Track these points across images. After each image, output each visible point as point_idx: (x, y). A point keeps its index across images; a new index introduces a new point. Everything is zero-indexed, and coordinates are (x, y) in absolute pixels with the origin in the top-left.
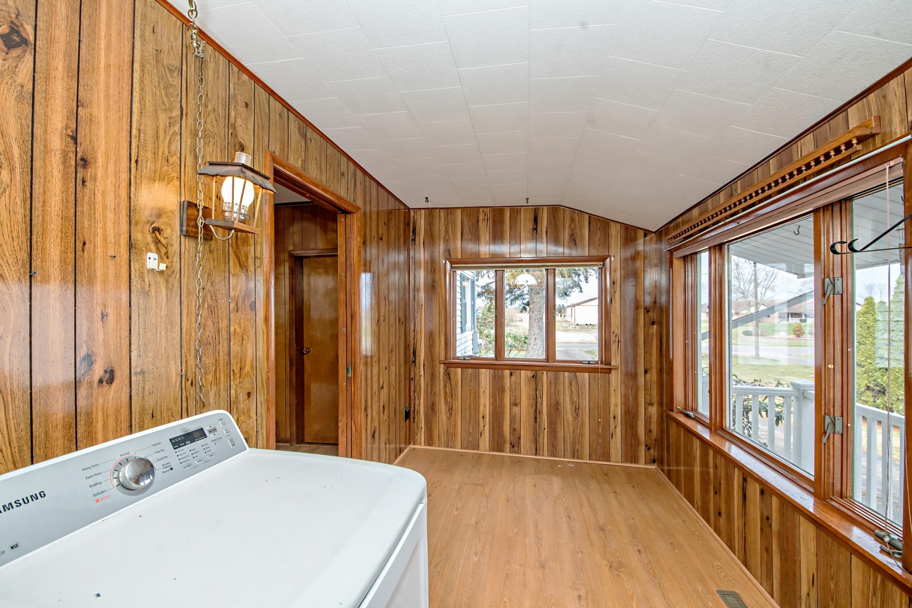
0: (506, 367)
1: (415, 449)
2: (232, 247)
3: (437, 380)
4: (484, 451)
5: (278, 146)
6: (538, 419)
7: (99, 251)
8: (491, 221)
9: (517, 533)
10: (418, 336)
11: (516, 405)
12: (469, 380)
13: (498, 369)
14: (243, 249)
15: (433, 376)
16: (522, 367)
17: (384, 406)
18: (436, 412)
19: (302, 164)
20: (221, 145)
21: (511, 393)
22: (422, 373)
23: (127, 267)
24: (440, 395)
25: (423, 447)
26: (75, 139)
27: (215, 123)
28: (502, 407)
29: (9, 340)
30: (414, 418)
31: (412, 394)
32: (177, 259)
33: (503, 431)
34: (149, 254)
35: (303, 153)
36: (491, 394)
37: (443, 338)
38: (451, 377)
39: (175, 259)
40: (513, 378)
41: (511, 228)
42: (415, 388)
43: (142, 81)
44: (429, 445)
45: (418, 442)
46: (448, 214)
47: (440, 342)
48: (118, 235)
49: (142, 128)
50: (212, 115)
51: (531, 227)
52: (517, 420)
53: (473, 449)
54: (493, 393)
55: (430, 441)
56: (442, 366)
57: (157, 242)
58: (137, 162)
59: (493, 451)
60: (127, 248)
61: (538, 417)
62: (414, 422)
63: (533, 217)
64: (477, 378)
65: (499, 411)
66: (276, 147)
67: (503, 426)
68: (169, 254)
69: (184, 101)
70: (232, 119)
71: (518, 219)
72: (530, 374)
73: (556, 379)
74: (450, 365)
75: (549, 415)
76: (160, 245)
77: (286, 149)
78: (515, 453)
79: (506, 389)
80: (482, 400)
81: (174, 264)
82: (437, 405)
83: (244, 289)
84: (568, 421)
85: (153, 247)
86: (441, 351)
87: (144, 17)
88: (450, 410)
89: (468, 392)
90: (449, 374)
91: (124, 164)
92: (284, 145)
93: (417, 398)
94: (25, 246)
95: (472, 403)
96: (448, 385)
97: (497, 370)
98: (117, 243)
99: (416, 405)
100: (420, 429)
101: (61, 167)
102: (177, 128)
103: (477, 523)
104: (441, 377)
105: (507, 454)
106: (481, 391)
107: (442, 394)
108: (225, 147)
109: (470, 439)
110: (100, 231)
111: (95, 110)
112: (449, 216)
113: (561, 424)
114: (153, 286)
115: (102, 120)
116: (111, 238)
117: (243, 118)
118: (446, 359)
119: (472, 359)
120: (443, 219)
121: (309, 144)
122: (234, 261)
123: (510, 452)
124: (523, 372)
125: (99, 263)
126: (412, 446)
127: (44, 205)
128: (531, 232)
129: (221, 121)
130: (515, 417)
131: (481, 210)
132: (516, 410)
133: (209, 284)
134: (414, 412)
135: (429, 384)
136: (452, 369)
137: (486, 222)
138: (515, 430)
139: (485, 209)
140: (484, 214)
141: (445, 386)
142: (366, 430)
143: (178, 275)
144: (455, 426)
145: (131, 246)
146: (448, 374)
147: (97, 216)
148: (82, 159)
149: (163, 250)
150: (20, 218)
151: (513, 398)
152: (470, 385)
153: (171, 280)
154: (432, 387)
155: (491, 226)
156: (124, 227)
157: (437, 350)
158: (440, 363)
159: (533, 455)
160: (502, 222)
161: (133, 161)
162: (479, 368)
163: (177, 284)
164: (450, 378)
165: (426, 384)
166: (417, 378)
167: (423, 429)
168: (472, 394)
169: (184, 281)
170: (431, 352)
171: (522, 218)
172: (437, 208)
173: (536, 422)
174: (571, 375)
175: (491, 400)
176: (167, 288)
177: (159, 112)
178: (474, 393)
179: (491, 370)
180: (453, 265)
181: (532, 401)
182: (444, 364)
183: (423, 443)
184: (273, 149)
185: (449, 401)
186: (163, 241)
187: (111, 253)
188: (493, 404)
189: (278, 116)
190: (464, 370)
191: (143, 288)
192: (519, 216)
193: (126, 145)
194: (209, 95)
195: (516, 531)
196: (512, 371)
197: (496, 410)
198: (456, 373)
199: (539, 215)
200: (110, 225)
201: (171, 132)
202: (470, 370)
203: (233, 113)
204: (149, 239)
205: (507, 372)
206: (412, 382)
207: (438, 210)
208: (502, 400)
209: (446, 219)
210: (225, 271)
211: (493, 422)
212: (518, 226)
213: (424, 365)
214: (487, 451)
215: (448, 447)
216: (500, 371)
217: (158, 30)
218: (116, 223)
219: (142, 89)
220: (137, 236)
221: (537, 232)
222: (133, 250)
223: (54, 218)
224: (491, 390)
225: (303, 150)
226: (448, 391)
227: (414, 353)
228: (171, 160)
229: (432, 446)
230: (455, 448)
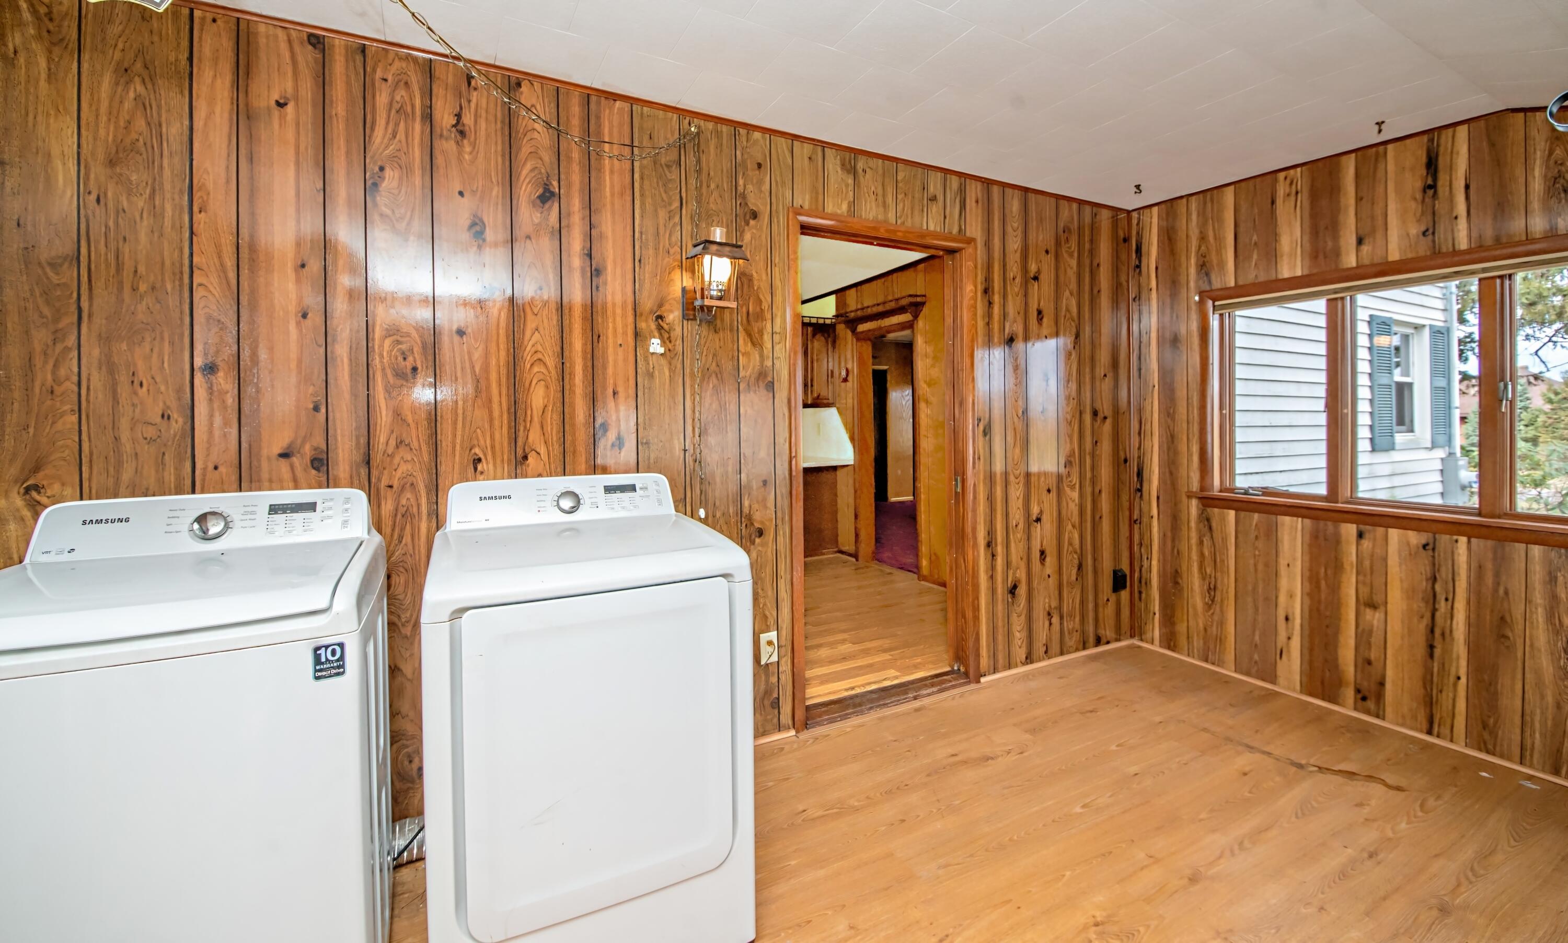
0: (1346, 516)
1: (1139, 647)
2: (742, 325)
3: (1185, 528)
4: (1289, 689)
5: (807, 197)
6: (1438, 652)
7: (610, 341)
8: (1304, 198)
9: (1201, 820)
10: (1147, 444)
11: (1373, 606)
12: (1253, 536)
13: (1326, 520)
14: (756, 327)
15: (1174, 522)
16: (1392, 521)
17: (1042, 553)
18: (1182, 588)
19: (849, 207)
20: (727, 220)
21: (1361, 578)
22: (1155, 512)
23: (633, 353)
24: (1189, 558)
25: (1156, 648)
26: (590, 256)
27: (719, 201)
28: (1336, 604)
29: (550, 408)
30: (1140, 593)
31: (1136, 548)
32: (679, 342)
33: (1336, 659)
34: (653, 340)
35: (851, 194)
36: (1307, 574)
37: (1195, 449)
38: (1214, 525)
39: (677, 343)
40: (1366, 544)
41: (1359, 199)
42: (1141, 539)
43: (641, 187)
44: (1169, 648)
45: (1149, 635)
46: (1205, 203)
47: (1190, 455)
48: (625, 326)
49: (644, 230)
50: (715, 194)
51: (1419, 184)
52: (1376, 639)
53: (1263, 680)
54: (1311, 570)
55: (1170, 641)
56: (1194, 502)
57: (660, 328)
58: (640, 261)
59: (1311, 694)
60: (633, 337)
61: (1438, 643)
62: (1140, 599)
63: (1424, 159)
64: (1271, 534)
65: (1328, 613)
66: (804, 200)
67: (1336, 647)
68: (672, 338)
69: (683, 190)
70: (741, 189)
71: (1380, 173)
72: (1415, 538)
73: (1501, 562)
74: (1211, 502)
75: (1474, 648)
76: (663, 331)
77: (821, 197)
78: (1368, 712)
79: (1347, 566)
80: (1284, 583)
81: (677, 348)
82: (1185, 576)
83: (757, 368)
84: (1538, 672)
85: (657, 334)
86: (1192, 474)
87: (641, 128)
88: (1212, 590)
89: (1252, 562)
90: (1208, 520)
91: (629, 266)
92: (817, 193)
93: (1145, 557)
94: (559, 343)
95: (1261, 586)
96: (1207, 541)
97: (1322, 523)
98: (625, 333)
99: (1143, 569)
100: (1152, 614)
101: (581, 280)
102: (677, 219)
103: (1136, 774)
104: (1193, 524)
105: (1347, 710)
106: (1283, 562)
107: (1195, 556)
108: (732, 222)
109: (1256, 657)
110: (611, 325)
111: (604, 228)
112: (1209, 205)
113: (1513, 678)
114: (656, 368)
115: (610, 234)
116: (620, 330)
117: (755, 181)
118: (1202, 489)
119: (1264, 494)
120: (1194, 217)
121: (861, 178)
122: (744, 340)
123: (1356, 709)
124: (1394, 534)
125: (610, 350)
126: (1136, 642)
127: (570, 311)
128: (1419, 196)
129: (727, 196)
130: (1370, 632)
131: (1282, 175)
132: (1374, 618)
133: (714, 364)
134: (1140, 582)
135: (1169, 534)
136: (1216, 510)
137: (1293, 198)
138: (1369, 663)
139: (1292, 172)
140: (1288, 181)
141: (1201, 543)
142: (992, 577)
143: (681, 357)
144: (1222, 623)
145: (636, 334)
146: (1205, 521)
147: (608, 313)
148: (596, 270)
149: (666, 336)
150: (555, 322)
151: (1364, 591)
152: (1256, 548)
153: (674, 362)
154: (1173, 540)
155: (1306, 204)
156: (630, 319)
157: (1183, 472)
158: (1189, 497)
159: (1421, 731)
160: (1334, 190)
161: (637, 261)
162: (1277, 515)
163: (679, 366)
164: (1210, 528)
165: (1162, 534)
166: (1145, 520)
167: (1157, 615)
168: (1260, 567)
169: (687, 363)
170: (1171, 473)
171: (1391, 167)
172: (1181, 197)
173: (1431, 656)
174: (1553, 554)
175: (1307, 584)
176: (670, 370)
177: (659, 210)
178: (1267, 565)
179: (1307, 522)
180: (1217, 303)
181: (1419, 605)
182: (1200, 498)
183: (1157, 641)
184: (800, 202)
185: (1208, 571)
186: (665, 326)
187: (619, 343)
188: (1310, 595)
189: (806, 161)
190: (1242, 514)
191: (648, 371)
192: (1381, 166)
193: (630, 249)
194: (712, 173)
195: (1203, 815)
196: (1362, 527)
197: (1318, 610)
198: (1223, 519)
199: (1442, 149)
200: (619, 319)
201: (671, 224)
202: (1256, 516)
203: (741, 182)
204: (653, 326)
205: (1349, 530)
206: (1136, 527)
207: (1184, 200)
208: (1335, 588)
209: (1202, 213)
210: (733, 349)
211: (1311, 636)
212: (1380, 189)
213: (1158, 498)
214: (1294, 690)
215: (1206, 661)
216: (1329, 523)
217: (655, 135)
218: (624, 316)
219: (642, 195)
220: (642, 325)
221: (1435, 193)
222: (639, 338)
223: (577, 319)
224: (1307, 565)
225: (851, 188)
226: (1206, 553)
227: (1140, 474)
228: (672, 251)
229: (1173, 651)
230: (1222, 667)
